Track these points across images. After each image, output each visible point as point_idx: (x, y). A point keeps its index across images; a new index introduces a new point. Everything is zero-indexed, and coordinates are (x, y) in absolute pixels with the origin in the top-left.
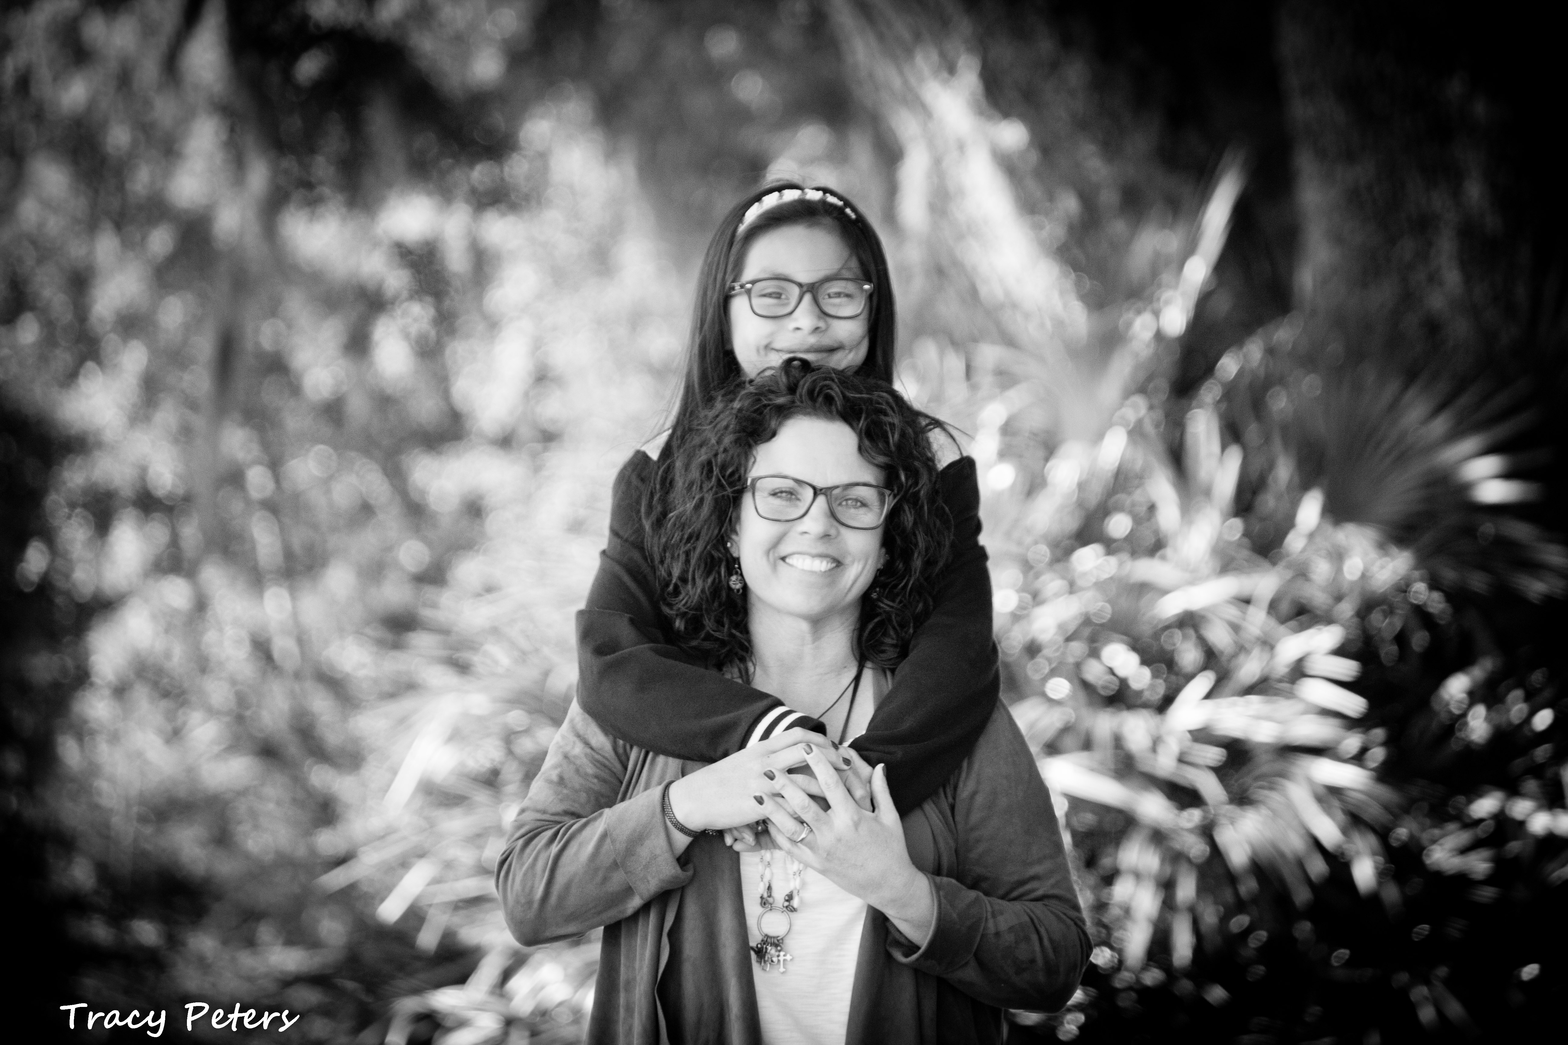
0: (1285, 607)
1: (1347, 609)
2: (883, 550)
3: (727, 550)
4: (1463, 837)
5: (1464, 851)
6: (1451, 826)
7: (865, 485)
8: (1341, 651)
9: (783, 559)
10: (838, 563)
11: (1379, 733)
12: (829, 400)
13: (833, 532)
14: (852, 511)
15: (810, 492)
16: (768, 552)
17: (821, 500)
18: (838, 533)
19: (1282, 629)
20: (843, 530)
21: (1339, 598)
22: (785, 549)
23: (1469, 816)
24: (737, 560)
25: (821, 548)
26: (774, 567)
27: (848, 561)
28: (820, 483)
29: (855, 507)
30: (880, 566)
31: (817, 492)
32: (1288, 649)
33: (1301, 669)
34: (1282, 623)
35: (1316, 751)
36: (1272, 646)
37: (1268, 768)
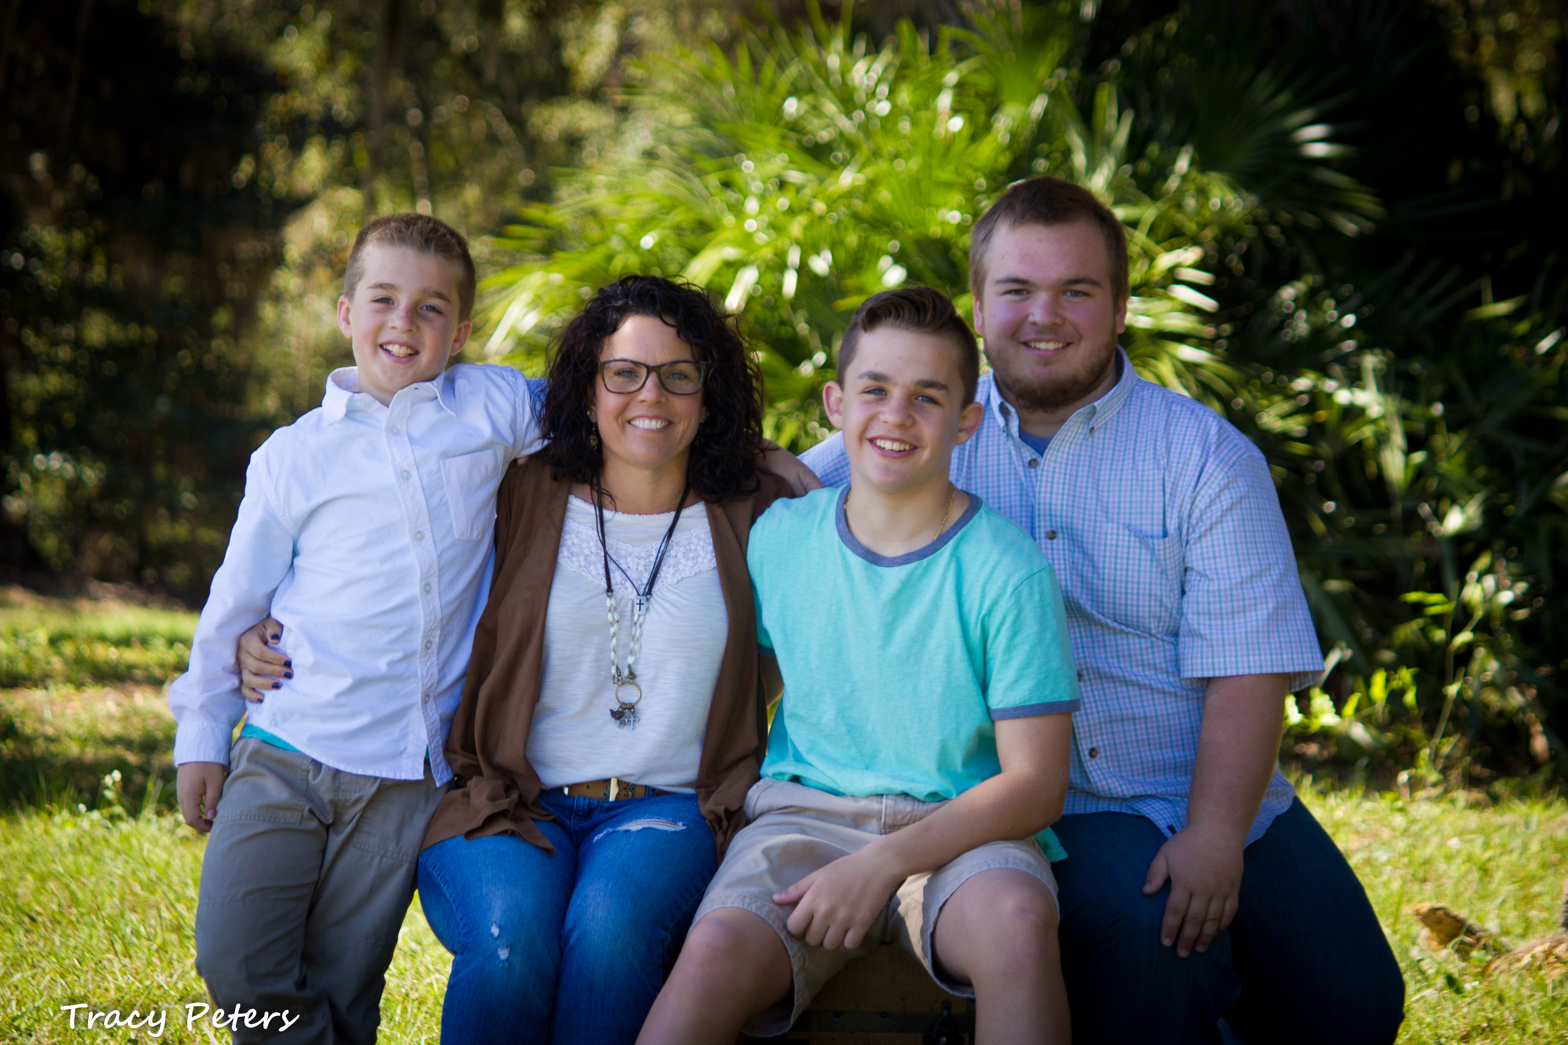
0: (1161, 232)
1: (1209, 234)
2: (704, 409)
3: (588, 418)
4: (1285, 406)
5: (1284, 417)
6: (1277, 398)
7: (685, 361)
8: (1200, 265)
9: (629, 422)
10: (670, 424)
11: (1227, 328)
12: (653, 299)
13: (663, 400)
14: (677, 382)
15: (644, 371)
16: (617, 418)
17: (653, 376)
18: (667, 399)
19: (1158, 248)
20: (671, 397)
21: (1203, 226)
22: (631, 413)
23: (1291, 389)
24: (596, 425)
25: (654, 412)
26: (623, 428)
27: (676, 420)
28: (651, 363)
29: (680, 379)
30: (702, 421)
31: (650, 369)
32: (1165, 260)
33: (1172, 277)
34: (1158, 243)
35: (1180, 338)
36: (1151, 258)
37: (1143, 350)
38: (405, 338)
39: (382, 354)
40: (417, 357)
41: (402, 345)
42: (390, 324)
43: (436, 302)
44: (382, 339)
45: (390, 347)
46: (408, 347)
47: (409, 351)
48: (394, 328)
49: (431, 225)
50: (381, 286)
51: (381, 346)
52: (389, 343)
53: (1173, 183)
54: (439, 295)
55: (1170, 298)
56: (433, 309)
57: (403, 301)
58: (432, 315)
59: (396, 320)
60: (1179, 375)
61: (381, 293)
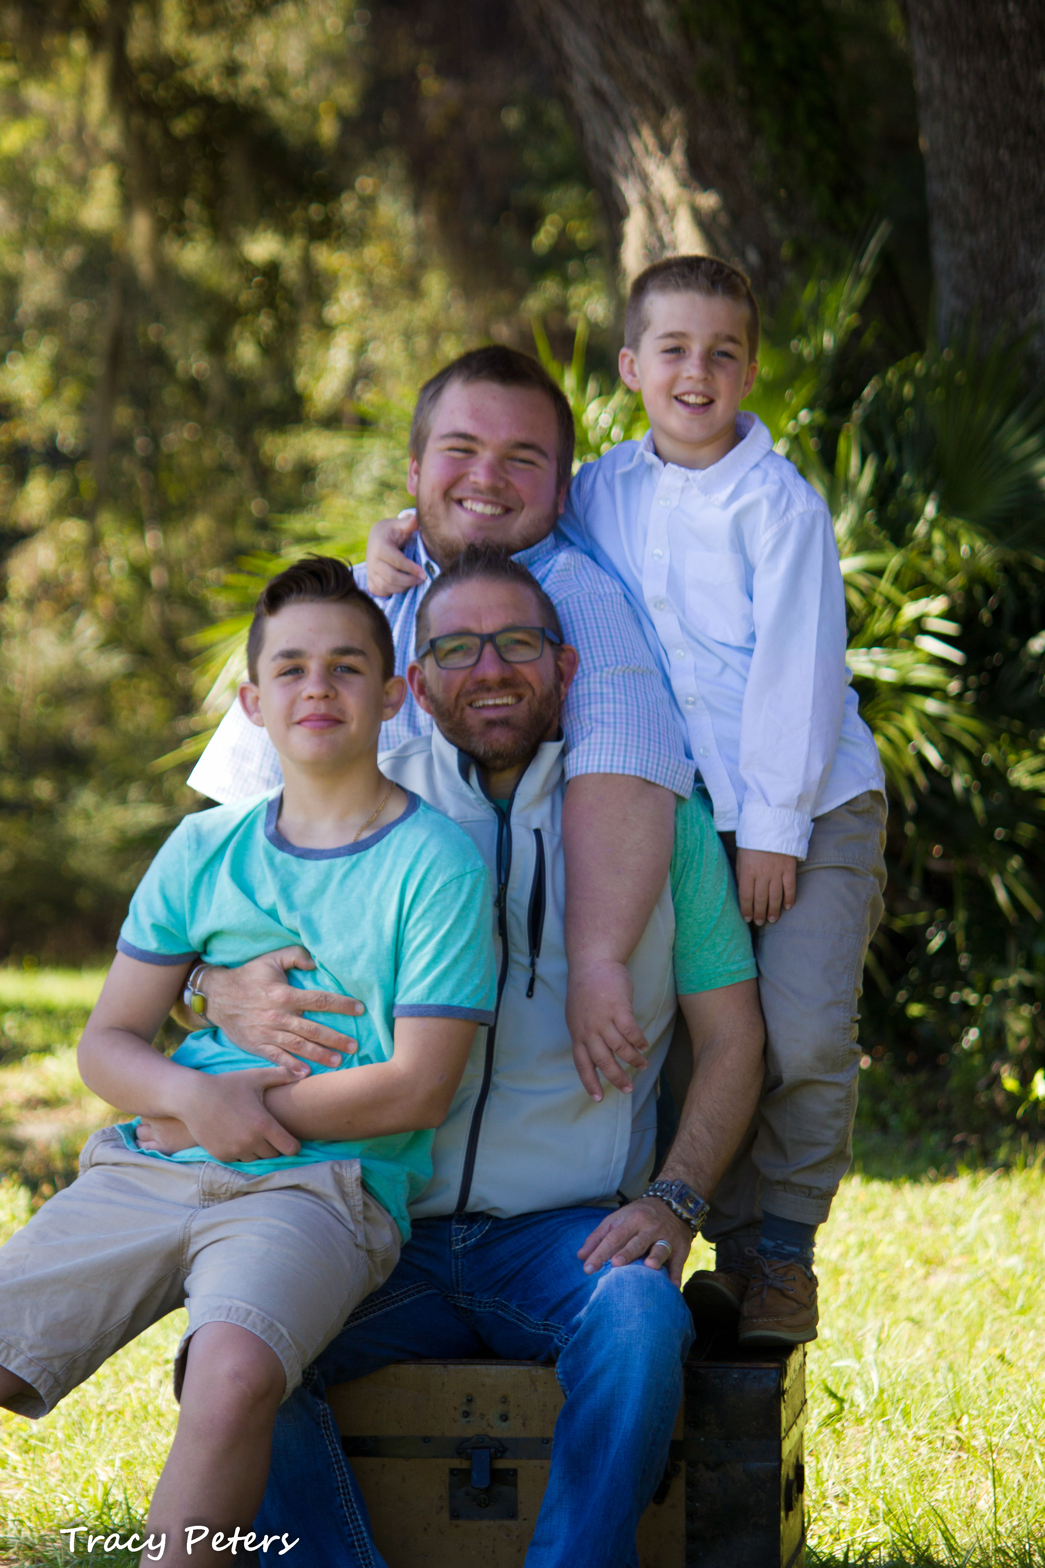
0: (908, 580)
1: (957, 582)
4: (1036, 762)
5: (1035, 773)
6: (1028, 753)
8: (948, 615)
11: (975, 681)
19: (905, 598)
21: (952, 574)
32: (910, 610)
33: (919, 627)
34: (904, 591)
35: (926, 691)
36: (897, 609)
37: (889, 703)
38: (700, 387)
39: (677, 406)
40: (713, 407)
41: (697, 394)
42: (685, 374)
43: (728, 347)
44: (677, 391)
45: (685, 398)
46: (704, 396)
47: (705, 400)
48: (690, 378)
49: (714, 266)
50: (671, 335)
51: (676, 398)
52: (684, 394)
53: (921, 529)
54: (732, 339)
55: (916, 650)
56: (726, 354)
57: (696, 348)
58: (725, 360)
59: (691, 368)
60: (923, 730)
61: (671, 343)
